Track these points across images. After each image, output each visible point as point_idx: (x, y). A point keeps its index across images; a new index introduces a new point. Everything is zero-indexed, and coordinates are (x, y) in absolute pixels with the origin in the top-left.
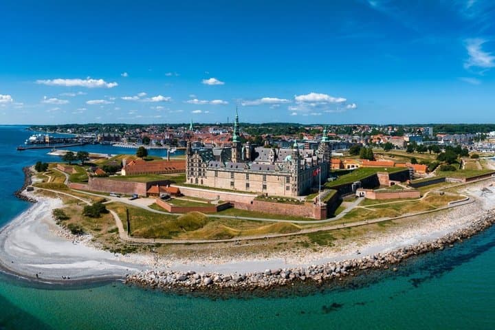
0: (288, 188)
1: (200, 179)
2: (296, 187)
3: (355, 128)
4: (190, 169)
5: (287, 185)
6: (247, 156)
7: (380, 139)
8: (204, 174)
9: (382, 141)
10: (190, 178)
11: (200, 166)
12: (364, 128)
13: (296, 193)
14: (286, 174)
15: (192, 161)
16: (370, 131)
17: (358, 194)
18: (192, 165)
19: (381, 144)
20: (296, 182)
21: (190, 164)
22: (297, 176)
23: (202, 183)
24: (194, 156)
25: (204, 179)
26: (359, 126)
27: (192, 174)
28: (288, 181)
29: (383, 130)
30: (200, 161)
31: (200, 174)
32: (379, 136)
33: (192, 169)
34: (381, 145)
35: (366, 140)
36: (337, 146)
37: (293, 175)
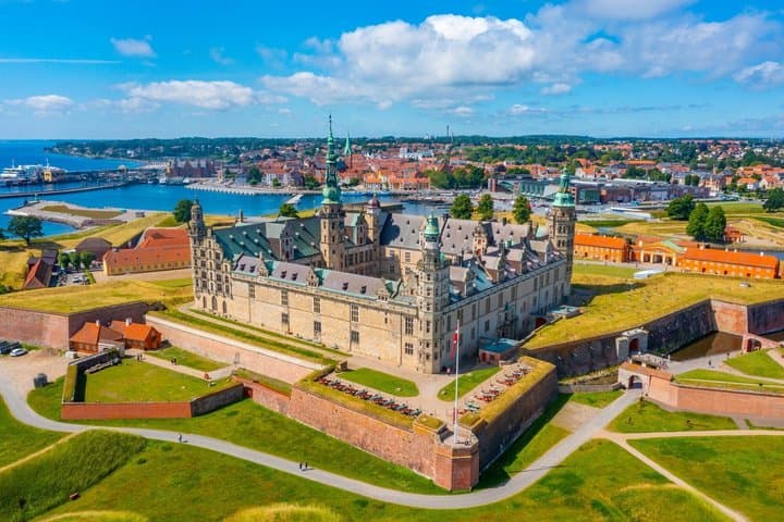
0: (409, 349)
1: (220, 299)
2: (430, 350)
3: (704, 148)
4: (200, 275)
5: (407, 339)
6: (371, 235)
7: (758, 178)
8: (227, 291)
9: (764, 182)
10: (202, 295)
11: (218, 267)
12: (726, 148)
13: (429, 365)
14: (405, 310)
15: (203, 254)
16: (739, 157)
17: (624, 376)
18: (203, 264)
19: (758, 190)
20: (430, 336)
21: (199, 262)
22: (431, 318)
23: (225, 310)
24: (206, 243)
25: (228, 300)
26: (716, 142)
27: (205, 286)
28: (409, 331)
29: (775, 152)
30: (217, 256)
31: (220, 289)
32: (758, 170)
33: (204, 275)
34: (760, 192)
35: (723, 180)
36: (644, 195)
37: (421, 314)
